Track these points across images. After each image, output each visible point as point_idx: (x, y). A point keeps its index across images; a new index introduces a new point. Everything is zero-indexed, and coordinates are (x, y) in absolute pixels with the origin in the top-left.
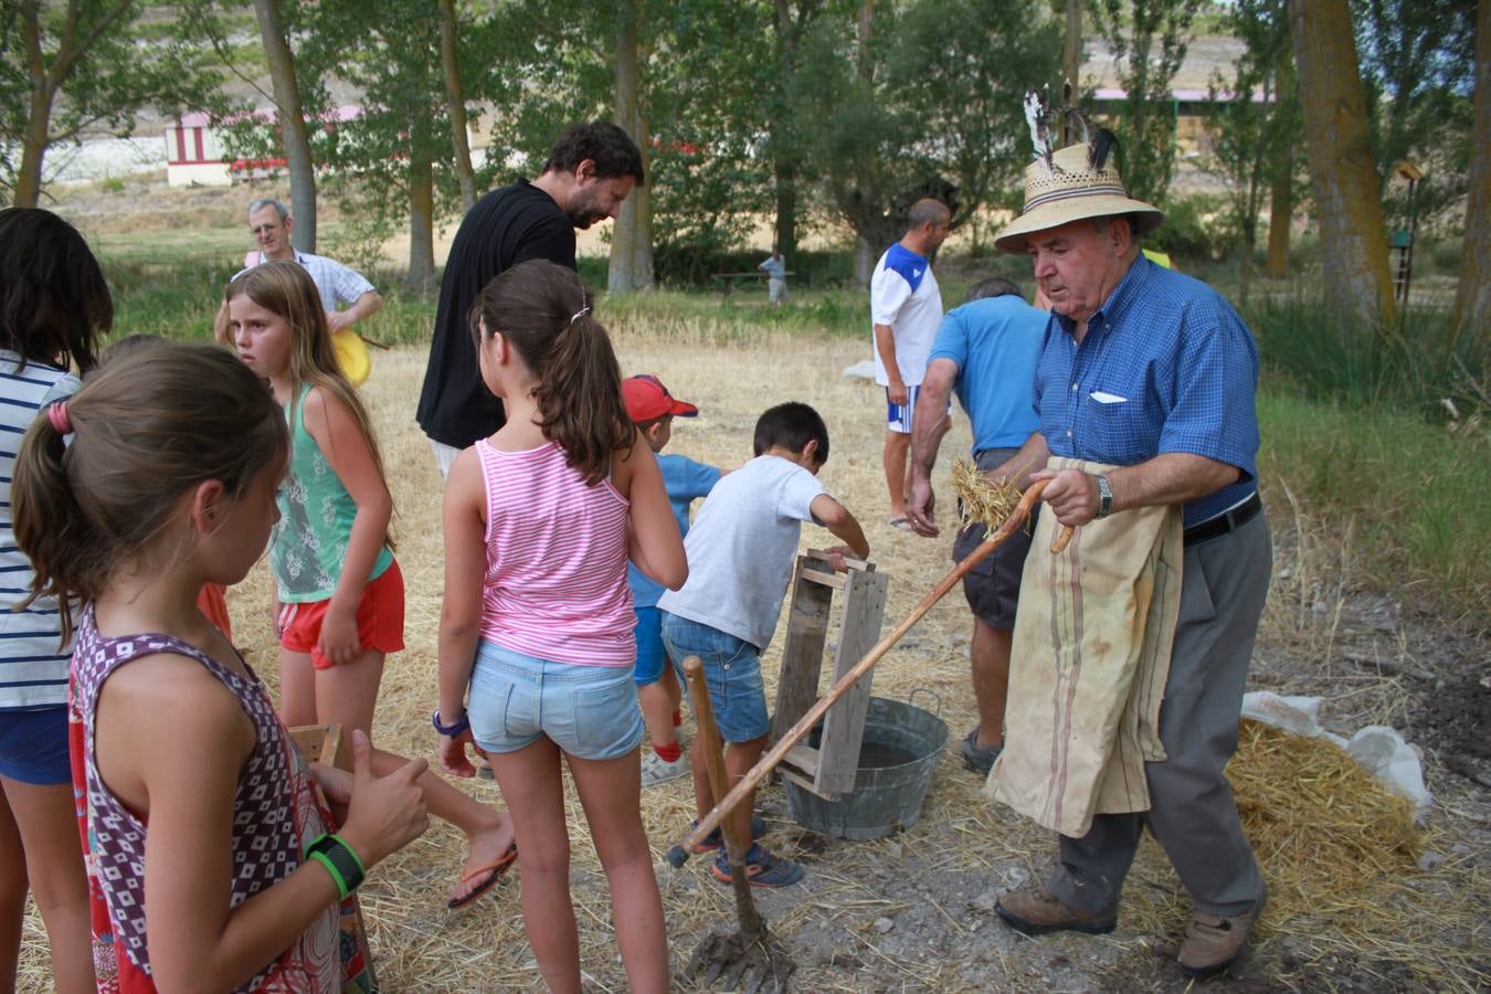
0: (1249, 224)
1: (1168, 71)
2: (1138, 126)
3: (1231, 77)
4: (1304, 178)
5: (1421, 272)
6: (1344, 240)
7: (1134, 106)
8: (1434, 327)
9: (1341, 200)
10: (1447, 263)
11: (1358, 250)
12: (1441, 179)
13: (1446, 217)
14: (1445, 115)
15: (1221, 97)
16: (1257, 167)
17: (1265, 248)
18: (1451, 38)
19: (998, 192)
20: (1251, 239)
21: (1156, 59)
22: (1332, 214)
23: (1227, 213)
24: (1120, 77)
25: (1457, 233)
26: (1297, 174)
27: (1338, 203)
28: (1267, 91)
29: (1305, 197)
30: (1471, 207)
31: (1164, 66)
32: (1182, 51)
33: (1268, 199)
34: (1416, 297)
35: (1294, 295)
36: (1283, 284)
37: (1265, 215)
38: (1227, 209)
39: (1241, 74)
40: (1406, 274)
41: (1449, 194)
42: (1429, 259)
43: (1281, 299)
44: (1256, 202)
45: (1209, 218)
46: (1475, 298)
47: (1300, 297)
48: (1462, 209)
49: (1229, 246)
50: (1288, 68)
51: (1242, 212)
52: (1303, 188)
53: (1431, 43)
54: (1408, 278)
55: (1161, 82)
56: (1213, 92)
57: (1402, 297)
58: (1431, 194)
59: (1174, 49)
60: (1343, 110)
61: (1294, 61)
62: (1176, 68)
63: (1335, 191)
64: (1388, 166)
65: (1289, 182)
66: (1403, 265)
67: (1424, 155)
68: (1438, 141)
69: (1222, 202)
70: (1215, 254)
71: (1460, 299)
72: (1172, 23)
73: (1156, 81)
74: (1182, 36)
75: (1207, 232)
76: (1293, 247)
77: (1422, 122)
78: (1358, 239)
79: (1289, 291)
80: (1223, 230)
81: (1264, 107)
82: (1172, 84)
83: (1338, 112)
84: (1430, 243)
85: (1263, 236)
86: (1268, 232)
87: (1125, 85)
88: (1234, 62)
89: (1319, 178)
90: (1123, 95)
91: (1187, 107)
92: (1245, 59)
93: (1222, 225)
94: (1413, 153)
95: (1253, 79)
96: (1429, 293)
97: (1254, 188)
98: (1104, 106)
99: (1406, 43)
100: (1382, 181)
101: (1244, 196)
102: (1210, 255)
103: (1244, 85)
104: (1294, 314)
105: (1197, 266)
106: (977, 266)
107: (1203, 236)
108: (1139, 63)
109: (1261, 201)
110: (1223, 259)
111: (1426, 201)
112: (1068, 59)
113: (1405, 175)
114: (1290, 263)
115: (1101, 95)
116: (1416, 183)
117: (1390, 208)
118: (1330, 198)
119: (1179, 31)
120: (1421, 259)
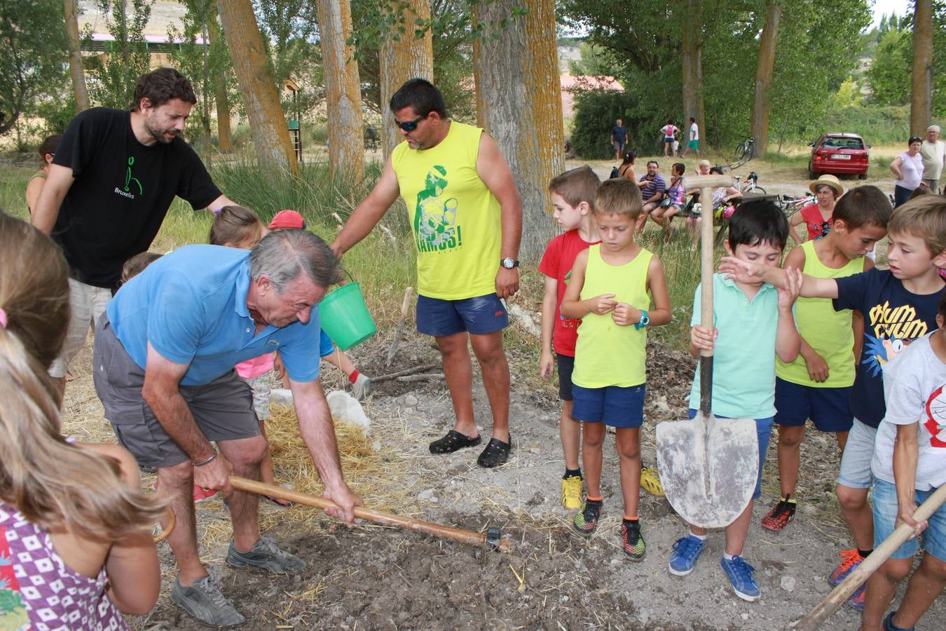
0: (206, 121)
1: (141, 21)
2: (125, 59)
3: (182, 29)
4: (233, 91)
5: (307, 144)
6: (264, 127)
7: (121, 45)
8: (319, 174)
9: (258, 103)
10: (319, 138)
11: (272, 133)
12: (309, 89)
13: (315, 111)
14: (306, 54)
15: (177, 41)
16: (205, 84)
17: (217, 135)
18: (304, 11)
19: (32, 105)
20: (209, 130)
21: (130, 14)
22: (255, 112)
24: (109, 26)
25: (323, 120)
26: (229, 89)
27: (257, 105)
28: (204, 38)
29: (236, 103)
30: (329, 105)
31: (138, 20)
32: (148, 10)
33: (214, 104)
34: (307, 158)
35: (240, 162)
36: (232, 156)
37: (214, 115)
39: (186, 26)
40: (299, 146)
41: (315, 98)
42: (309, 136)
43: (233, 165)
44: (208, 107)
46: (339, 156)
47: (244, 163)
48: (324, 106)
49: (195, 134)
50: (215, 23)
51: (200, 113)
52: (234, 97)
53: (293, 12)
54: (301, 148)
55: (137, 30)
56: (171, 37)
57: (299, 158)
58: (306, 99)
59: (142, 8)
60: (252, 50)
61: (218, 18)
62: (145, 21)
63: (255, 99)
64: (281, 82)
65: (225, 94)
66: (296, 141)
67: (299, 77)
68: (306, 68)
71: (331, 157)
73: (132, 29)
76: (233, 133)
77: (295, 56)
78: (272, 126)
79: (235, 160)
81: (204, 47)
82: (144, 32)
83: (250, 51)
84: (309, 126)
85: (214, 127)
86: (217, 125)
87: (113, 32)
88: (181, 19)
89: (245, 91)
90: (112, 38)
91: (154, 47)
92: (187, 17)
94: (293, 75)
95: (195, 30)
96: (314, 155)
97: (205, 98)
98: (100, 45)
99: (279, 12)
100: (278, 92)
103: (190, 32)
104: (243, 172)
106: (25, 158)
108: (120, 17)
109: (211, 105)
111: (304, 103)
112: (68, 11)
113: (289, 87)
114: (236, 143)
115: (97, 37)
116: (296, 92)
117: (285, 107)
118: (253, 102)
120: (306, 137)
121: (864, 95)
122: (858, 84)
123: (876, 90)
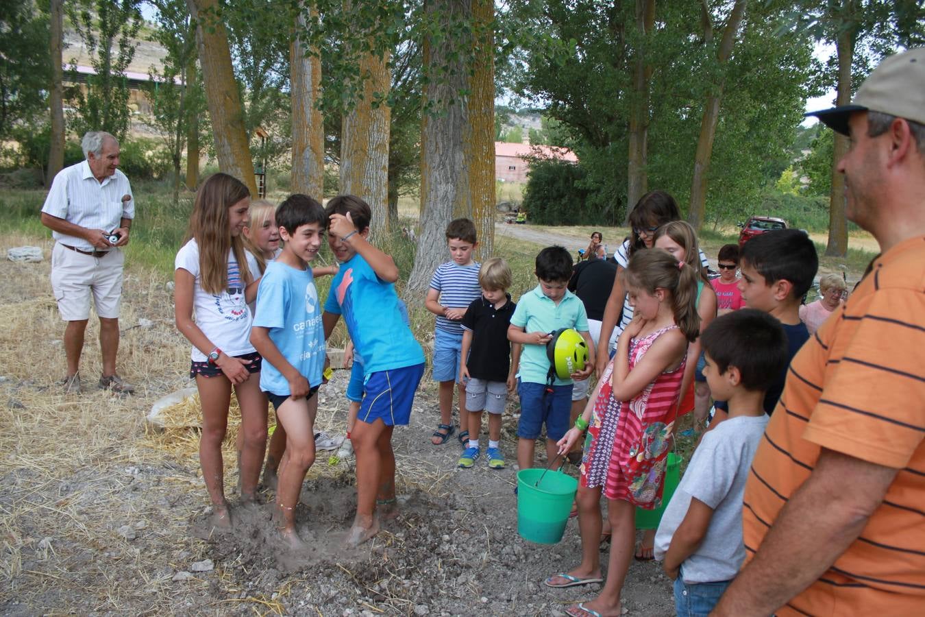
0: (177, 159)
1: (125, 61)
2: (106, 94)
3: (161, 69)
4: (205, 132)
5: (270, 189)
6: (232, 169)
7: (102, 80)
9: (229, 147)
10: (283, 184)
12: (278, 139)
13: (282, 159)
14: (278, 105)
15: (156, 80)
16: (180, 124)
17: (186, 172)
18: (279, 65)
19: (10, 129)
20: (178, 168)
21: (115, 52)
22: (225, 154)
23: (161, 151)
24: (93, 61)
25: (288, 168)
26: (201, 130)
27: (228, 149)
28: (183, 80)
29: (206, 144)
30: (294, 155)
31: (122, 59)
32: (132, 51)
33: (186, 143)
37: (184, 153)
38: (160, 148)
39: (166, 68)
40: (262, 190)
41: (283, 147)
42: (274, 181)
44: (179, 145)
45: (150, 153)
48: (290, 156)
49: (163, 170)
50: (194, 68)
51: (172, 150)
52: (205, 138)
53: (268, 66)
54: (265, 192)
55: (120, 69)
56: (151, 76)
58: (274, 146)
59: (127, 49)
60: (228, 98)
61: (198, 64)
62: (129, 61)
63: (226, 143)
64: (251, 129)
65: (197, 135)
66: (261, 185)
67: (269, 126)
68: (275, 118)
69: (157, 144)
70: (155, 176)
72: (125, 33)
73: (115, 67)
74: (132, 42)
75: (149, 162)
76: (201, 172)
77: (267, 105)
78: (239, 169)
80: (159, 161)
81: (182, 88)
82: (127, 69)
83: (225, 99)
84: (274, 173)
85: (184, 164)
86: (186, 163)
87: (96, 67)
88: (161, 60)
89: (217, 134)
90: (94, 72)
91: (135, 83)
92: (168, 59)
93: (158, 158)
94: (264, 124)
95: (175, 73)
97: (178, 137)
98: (82, 77)
99: (256, 64)
100: (248, 137)
101: (173, 141)
102: (152, 175)
103: (170, 73)
105: (145, 183)
107: (147, 164)
108: (105, 55)
109: (183, 144)
110: (160, 179)
111: (272, 150)
112: (54, 45)
113: (259, 134)
115: (81, 69)
116: (265, 140)
117: (253, 152)
118: (223, 145)
119: (129, 38)
120: (271, 181)
121: (804, 184)
122: (798, 173)
123: (814, 181)
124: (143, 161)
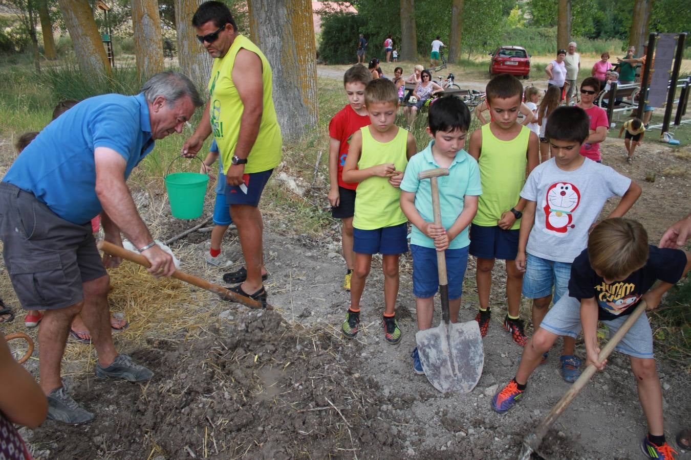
0: (33, 33)
4: (54, 9)
5: (117, 54)
6: (82, 39)
8: (129, 77)
9: (76, 20)
10: (128, 49)
11: (90, 44)
12: (118, 10)
13: (123, 27)
17: (43, 45)
20: (36, 41)
22: (74, 26)
23: (18, 27)
25: (130, 35)
26: (50, 7)
27: (76, 22)
29: (57, 19)
30: (134, 23)
33: (39, 19)
34: (118, 64)
35: (64, 67)
36: (57, 62)
37: (39, 28)
38: (17, 25)
40: (111, 54)
41: (123, 17)
42: (119, 47)
43: (58, 69)
44: (33, 22)
45: (8, 29)
46: (144, 62)
47: (68, 67)
48: (131, 23)
49: (23, 44)
51: (27, 26)
52: (55, 14)
54: (113, 56)
57: (112, 64)
58: (115, 17)
63: (73, 16)
64: (93, 3)
65: (47, 12)
66: (109, 50)
69: (14, 21)
70: (17, 49)
71: (138, 63)
75: (9, 37)
76: (56, 43)
78: (88, 38)
79: (61, 65)
80: (18, 36)
84: (119, 40)
85: (40, 37)
86: (42, 37)
89: (64, 9)
93: (17, 33)
96: (124, 62)
97: (30, 14)
100: (92, 11)
101: (26, 18)
102: (14, 49)
104: (67, 75)
105: (8, 55)
107: (8, 39)
109: (36, 20)
110: (22, 51)
111: (114, 20)
113: (101, 8)
114: (59, 52)
116: (107, 12)
117: (98, 23)
118: (72, 19)
120: (116, 47)
121: (526, 19)
122: (522, 11)
123: (534, 16)
124: (4, 36)
